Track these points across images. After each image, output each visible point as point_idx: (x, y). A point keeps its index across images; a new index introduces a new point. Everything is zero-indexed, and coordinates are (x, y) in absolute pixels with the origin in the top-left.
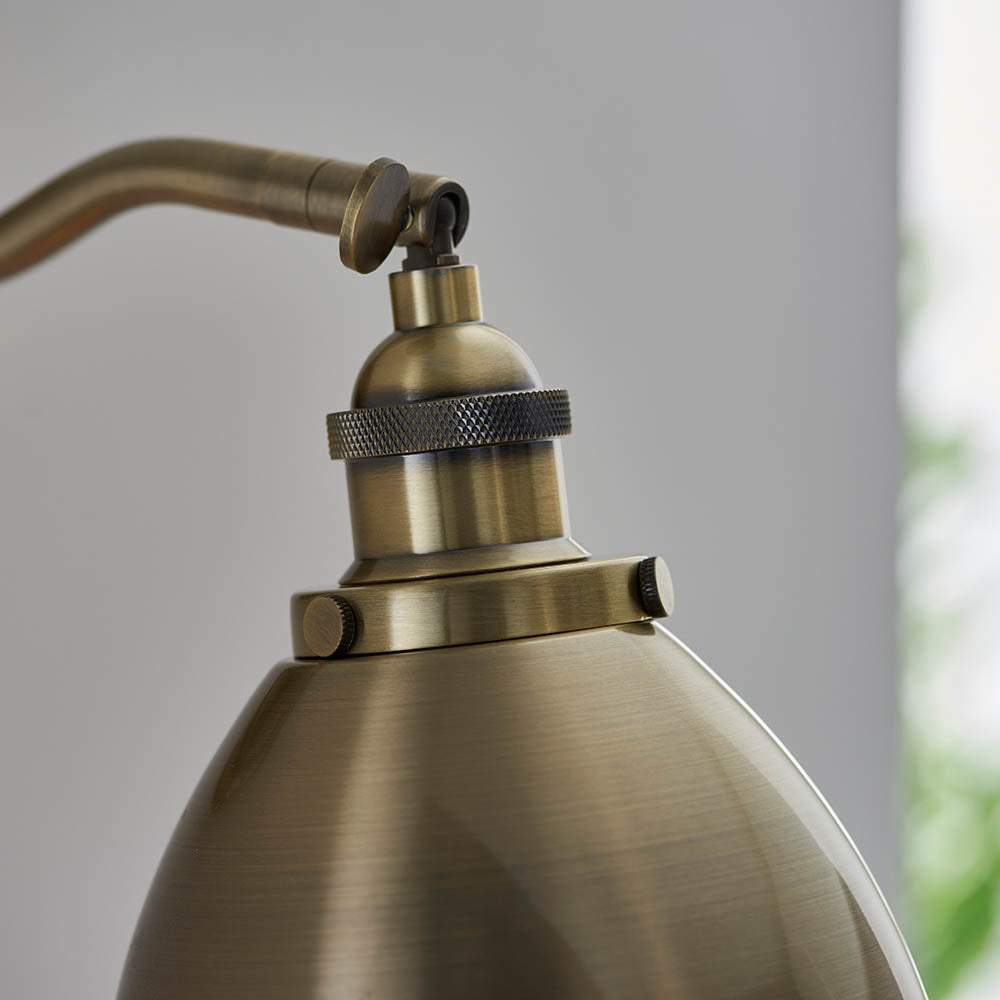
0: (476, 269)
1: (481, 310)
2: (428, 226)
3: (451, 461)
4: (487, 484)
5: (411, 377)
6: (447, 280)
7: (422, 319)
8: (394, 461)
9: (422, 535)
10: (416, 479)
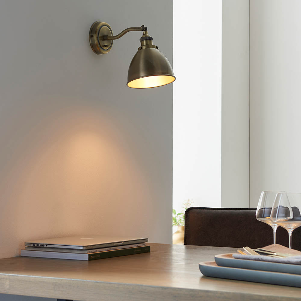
0: (148, 32)
2: (145, 29)
3: (146, 40)
4: (148, 41)
5: (144, 36)
6: (146, 32)
7: (145, 34)
8: (143, 40)
10: (145, 41)
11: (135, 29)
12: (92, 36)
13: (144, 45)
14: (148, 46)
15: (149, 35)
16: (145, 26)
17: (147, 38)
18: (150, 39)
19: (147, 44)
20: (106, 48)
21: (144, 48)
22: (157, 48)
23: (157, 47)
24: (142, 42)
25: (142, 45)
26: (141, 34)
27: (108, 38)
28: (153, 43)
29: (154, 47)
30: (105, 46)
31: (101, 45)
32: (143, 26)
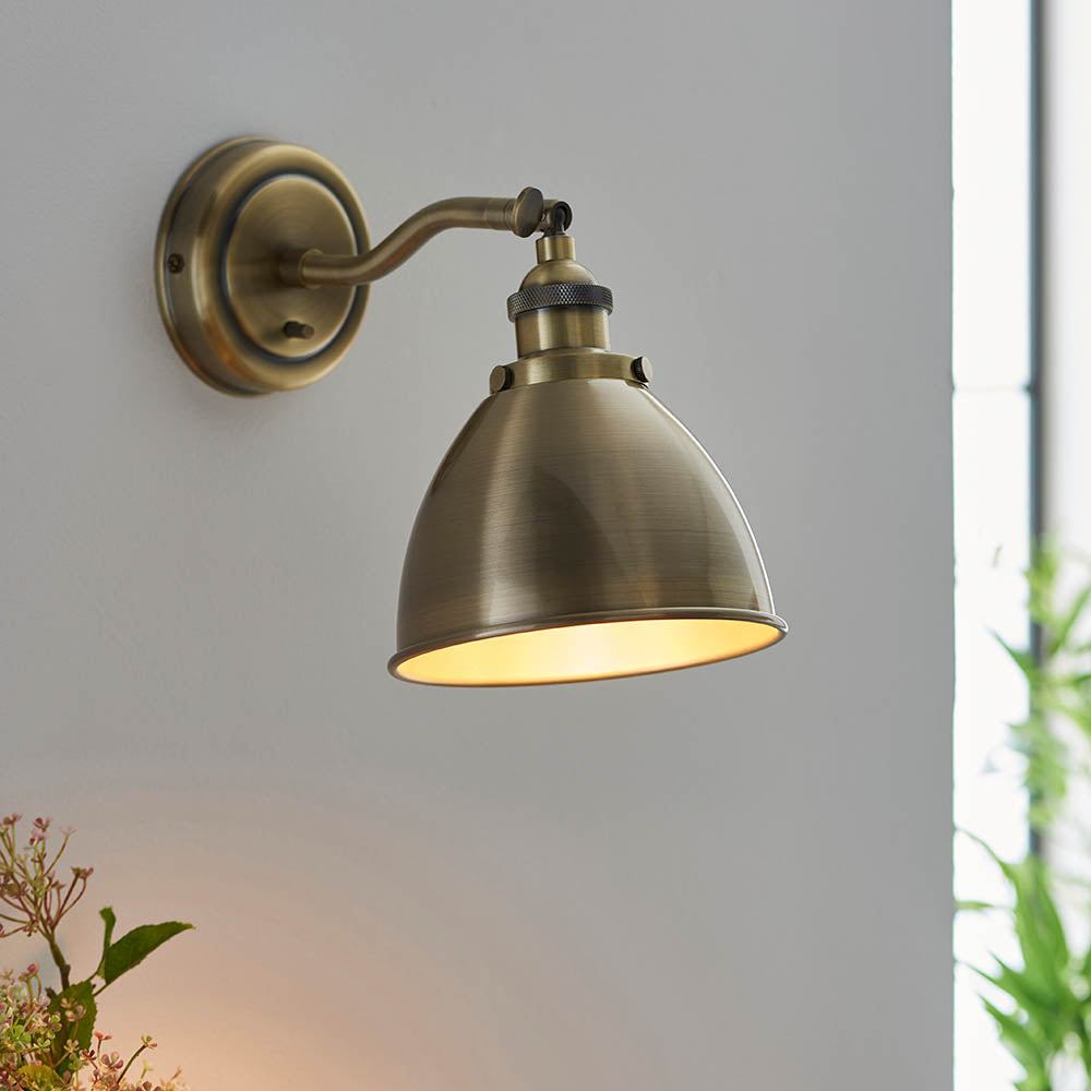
0: (573, 239)
1: (574, 255)
2: (551, 218)
3: (558, 310)
4: (574, 321)
5: (542, 279)
6: (560, 240)
7: (548, 257)
8: (535, 311)
9: (544, 342)
10: (542, 322)
11: (486, 216)
12: (176, 264)
13: (538, 353)
14: (566, 363)
15: (581, 265)
16: (550, 195)
17: (565, 297)
18: (591, 299)
19: (561, 343)
20: (296, 348)
21: (535, 373)
22: (638, 376)
23: (636, 365)
24: (523, 322)
25: (526, 351)
26: (515, 256)
27: (307, 272)
28: (613, 334)
29: (610, 367)
30: (292, 330)
31: (253, 329)
32: (532, 195)
